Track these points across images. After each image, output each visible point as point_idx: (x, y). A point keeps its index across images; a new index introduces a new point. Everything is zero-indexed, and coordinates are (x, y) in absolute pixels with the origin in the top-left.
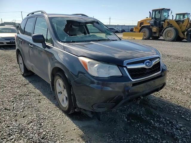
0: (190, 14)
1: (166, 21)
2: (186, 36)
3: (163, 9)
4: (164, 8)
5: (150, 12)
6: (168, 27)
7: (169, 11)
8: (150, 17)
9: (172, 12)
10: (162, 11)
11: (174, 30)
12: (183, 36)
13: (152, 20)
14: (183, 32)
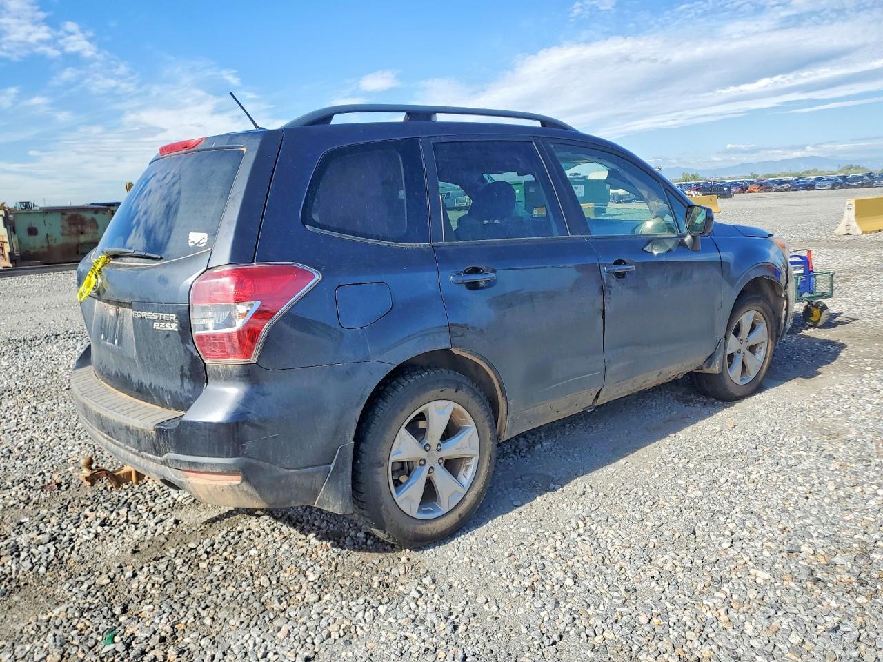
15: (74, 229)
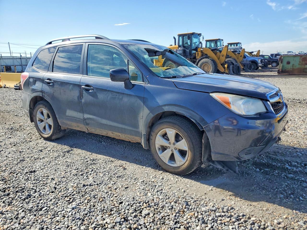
0: (222, 40)
1: (199, 50)
2: (227, 69)
3: (193, 34)
4: (194, 32)
5: (174, 38)
6: (204, 58)
7: (200, 36)
8: (175, 45)
9: (203, 38)
10: (192, 36)
11: (212, 62)
12: (224, 70)
13: (180, 49)
14: (223, 65)
15: (304, 63)
